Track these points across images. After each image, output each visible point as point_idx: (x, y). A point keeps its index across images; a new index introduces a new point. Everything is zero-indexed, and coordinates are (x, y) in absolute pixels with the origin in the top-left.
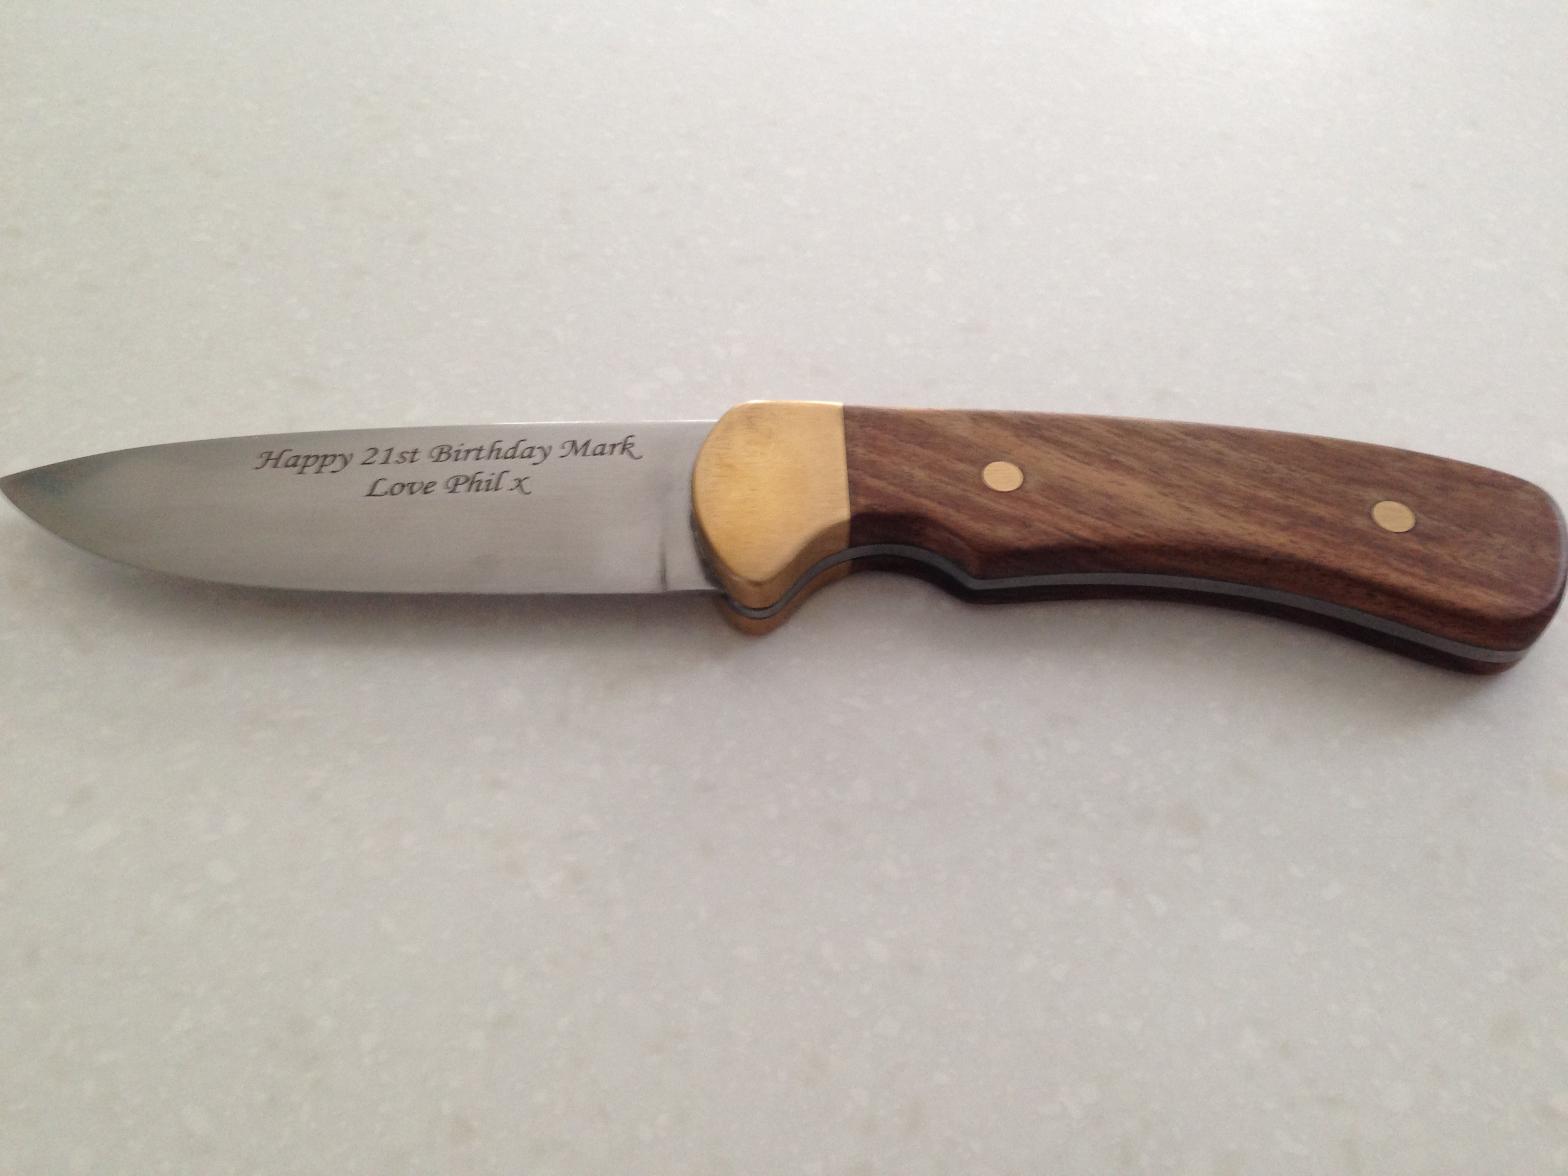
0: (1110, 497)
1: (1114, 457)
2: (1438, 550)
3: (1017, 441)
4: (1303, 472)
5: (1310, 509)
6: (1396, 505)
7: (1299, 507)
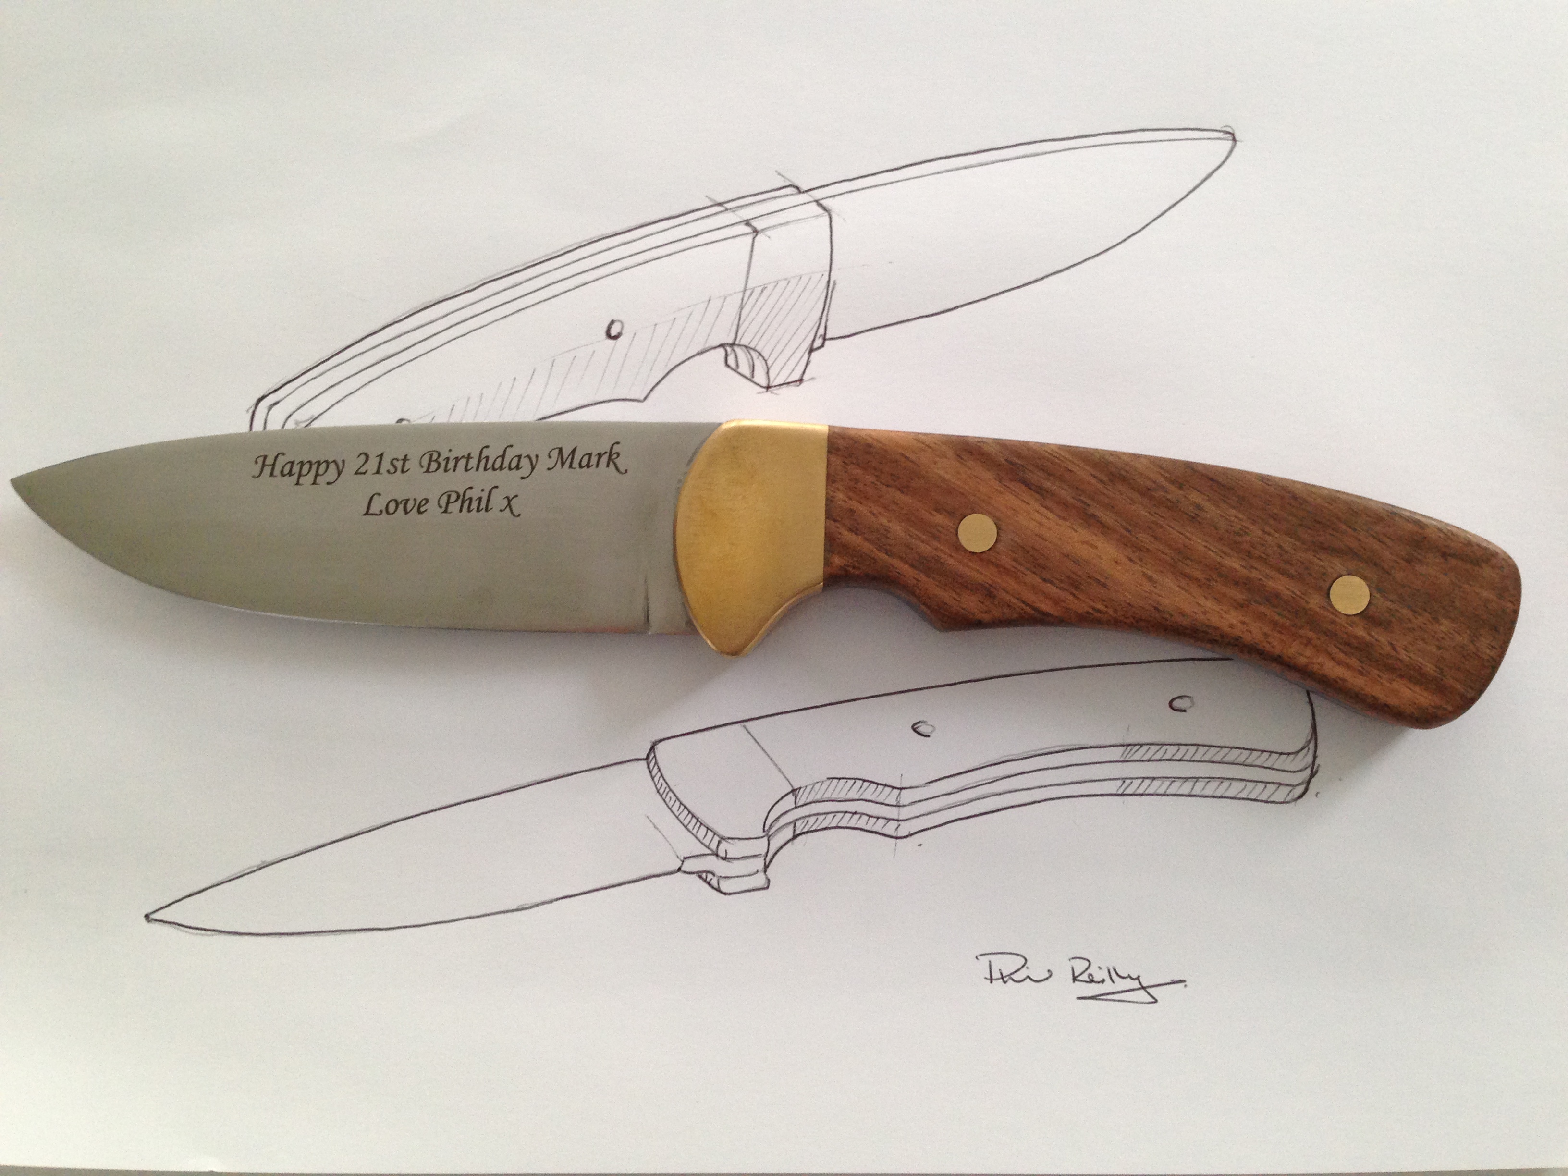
0: (1077, 563)
1: (1091, 510)
2: (1381, 638)
3: (997, 485)
4: (1277, 535)
5: (1271, 583)
6: (1356, 580)
7: (1260, 580)
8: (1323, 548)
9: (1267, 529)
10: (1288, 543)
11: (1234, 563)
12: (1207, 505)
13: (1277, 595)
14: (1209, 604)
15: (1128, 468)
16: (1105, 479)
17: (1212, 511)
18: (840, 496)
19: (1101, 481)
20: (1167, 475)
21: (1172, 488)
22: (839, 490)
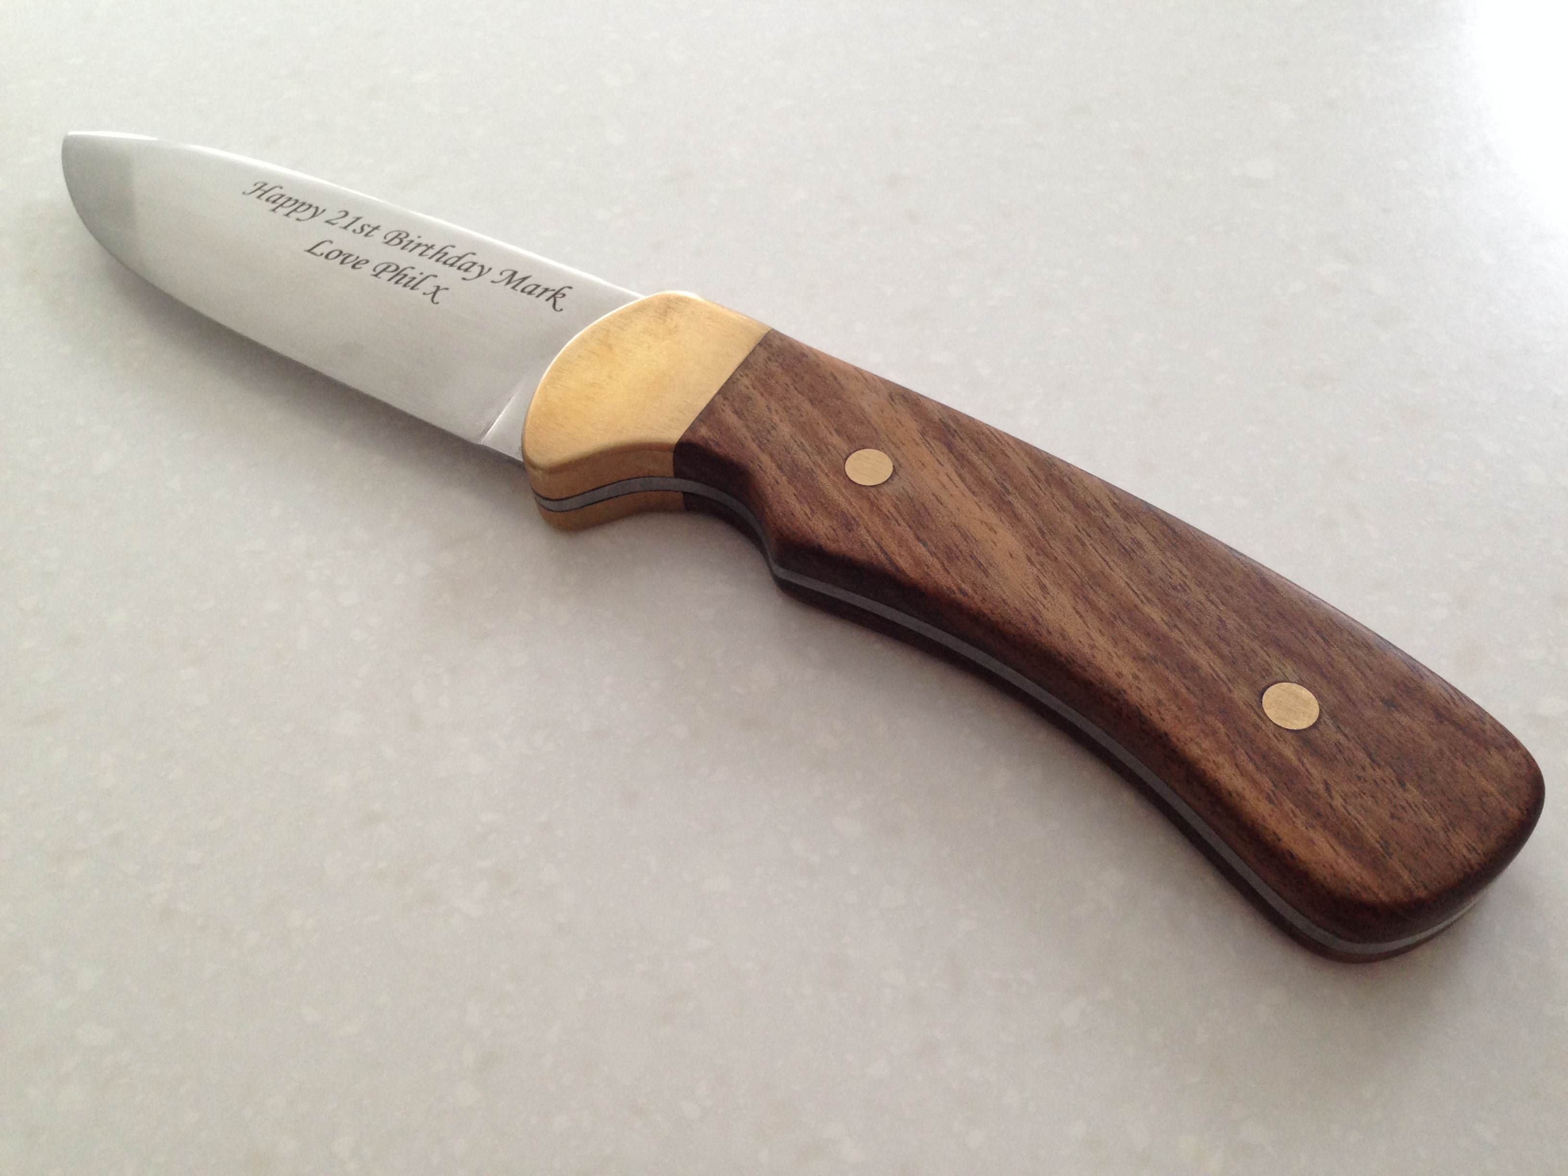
0: (965, 537)
1: (1010, 498)
2: (1316, 772)
3: (917, 437)
4: (1222, 608)
5: (1191, 652)
6: (1306, 694)
7: (1180, 643)
8: (1277, 643)
9: (1213, 596)
10: (1232, 622)
11: (1155, 614)
12: (1149, 545)
13: (1195, 668)
14: (1101, 641)
15: (1073, 478)
16: (1043, 478)
17: (1153, 554)
18: (745, 381)
19: (1036, 477)
20: (1116, 501)
21: (1116, 515)
22: (747, 375)
